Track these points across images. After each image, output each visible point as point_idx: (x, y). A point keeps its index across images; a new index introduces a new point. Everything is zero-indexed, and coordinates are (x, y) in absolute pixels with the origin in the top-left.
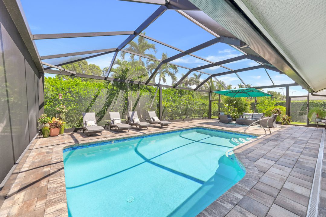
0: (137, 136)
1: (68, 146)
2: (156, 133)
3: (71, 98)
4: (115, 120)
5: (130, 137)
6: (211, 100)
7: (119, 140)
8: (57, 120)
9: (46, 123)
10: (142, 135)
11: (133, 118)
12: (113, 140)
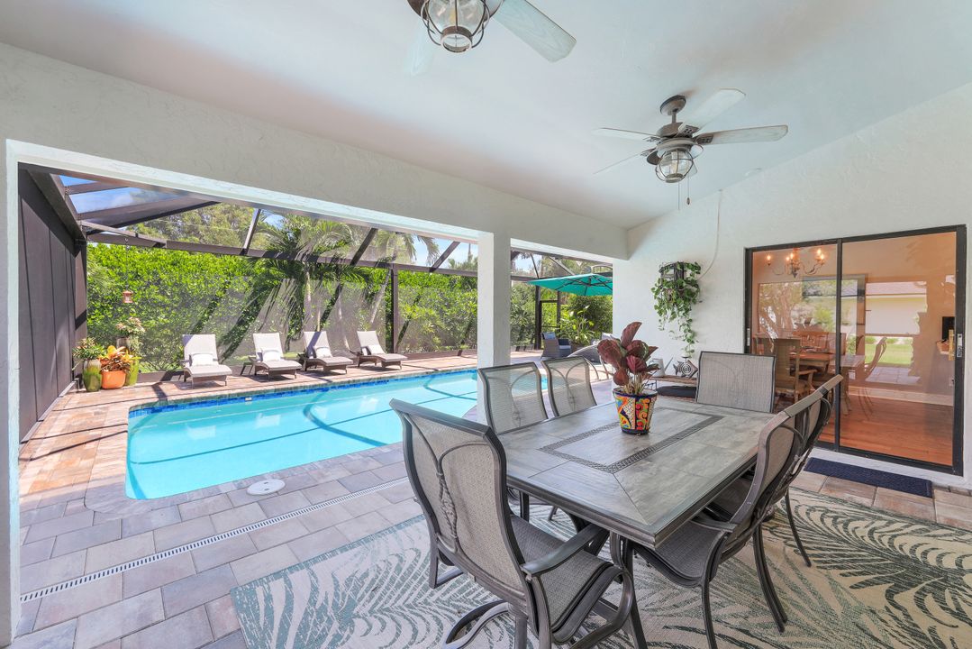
0: (310, 386)
1: (143, 405)
2: (359, 380)
3: (160, 297)
4: (267, 351)
5: (291, 388)
6: (541, 302)
7: (263, 396)
8: (118, 352)
9: (94, 357)
10: (323, 384)
11: (315, 347)
12: (249, 394)
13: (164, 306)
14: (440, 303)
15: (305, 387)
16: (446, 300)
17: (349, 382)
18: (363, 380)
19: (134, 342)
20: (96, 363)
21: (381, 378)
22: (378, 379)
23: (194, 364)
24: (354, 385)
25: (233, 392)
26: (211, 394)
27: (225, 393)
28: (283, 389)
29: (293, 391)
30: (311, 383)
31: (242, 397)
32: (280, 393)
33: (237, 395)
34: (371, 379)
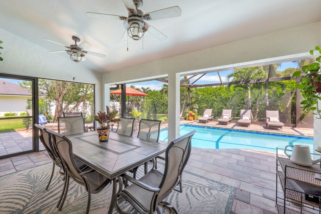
0: (224, 128)
8: (191, 112)
9: (187, 113)
10: (229, 129)
11: (243, 116)
12: (206, 127)
13: (217, 101)
15: (222, 128)
17: (241, 130)
18: (248, 130)
19: (196, 110)
20: (187, 114)
21: (258, 131)
22: (256, 131)
23: (204, 117)
24: (244, 131)
25: (202, 125)
26: (197, 124)
27: (200, 125)
28: (215, 127)
29: (218, 128)
30: (225, 127)
31: (204, 127)
32: (214, 128)
33: (203, 126)
34: (252, 131)
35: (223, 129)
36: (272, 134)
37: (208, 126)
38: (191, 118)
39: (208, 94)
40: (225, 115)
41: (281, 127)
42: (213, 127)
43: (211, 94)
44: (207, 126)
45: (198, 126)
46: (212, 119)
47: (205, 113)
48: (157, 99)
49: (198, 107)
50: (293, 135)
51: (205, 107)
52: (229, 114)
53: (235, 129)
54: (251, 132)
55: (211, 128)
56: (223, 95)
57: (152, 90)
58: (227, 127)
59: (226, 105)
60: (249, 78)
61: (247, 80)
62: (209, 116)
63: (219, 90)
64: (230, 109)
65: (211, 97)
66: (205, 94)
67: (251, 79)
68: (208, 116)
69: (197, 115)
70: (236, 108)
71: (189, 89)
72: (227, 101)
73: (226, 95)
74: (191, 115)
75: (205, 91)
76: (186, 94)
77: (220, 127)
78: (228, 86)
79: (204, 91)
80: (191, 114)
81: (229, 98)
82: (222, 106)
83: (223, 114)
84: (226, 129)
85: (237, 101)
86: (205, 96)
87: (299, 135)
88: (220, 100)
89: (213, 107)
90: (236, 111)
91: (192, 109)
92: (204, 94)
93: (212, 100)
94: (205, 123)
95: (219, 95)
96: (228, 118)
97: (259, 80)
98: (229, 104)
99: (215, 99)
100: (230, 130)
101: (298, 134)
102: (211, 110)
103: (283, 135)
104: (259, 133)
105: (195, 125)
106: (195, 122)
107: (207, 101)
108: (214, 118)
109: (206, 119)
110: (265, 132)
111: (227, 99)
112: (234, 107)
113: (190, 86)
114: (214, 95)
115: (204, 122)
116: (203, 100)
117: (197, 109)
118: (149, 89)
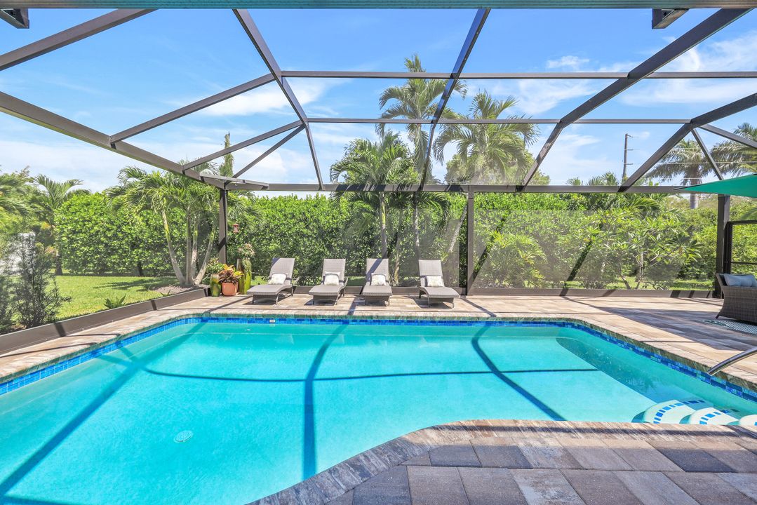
6: (730, 225)
7: (285, 320)
8: (230, 269)
9: (215, 272)
10: (342, 317)
11: (372, 274)
12: (274, 316)
13: (308, 237)
14: (554, 230)
15: (323, 316)
16: (562, 226)
17: (371, 317)
18: (389, 317)
19: (247, 263)
20: (217, 276)
21: (411, 317)
22: (407, 317)
23: (270, 282)
24: (379, 321)
25: (259, 312)
26: (243, 312)
27: (253, 312)
28: (301, 316)
29: (312, 319)
30: (331, 313)
31: (266, 319)
32: (299, 319)
33: (263, 315)
34: (398, 317)
35: (324, 320)
36: (440, 322)
37: (281, 315)
38: (227, 287)
39: (285, 215)
40: (328, 274)
41: (450, 300)
42: (295, 316)
43: (294, 216)
44: (278, 316)
45: (249, 316)
46: (294, 288)
47: (273, 268)
48: (112, 223)
49: (253, 253)
50: (478, 318)
51: (276, 251)
52: (340, 271)
53: (359, 317)
54: (395, 321)
55: (290, 321)
56: (323, 220)
57: (93, 192)
58: (336, 313)
59: (330, 247)
60: (383, 178)
61: (379, 182)
62: (287, 279)
63: (315, 206)
64: (340, 257)
65: (295, 225)
66: (278, 215)
67: (388, 181)
68: (284, 277)
69: (248, 277)
70: (352, 255)
71: (223, 194)
72: (333, 237)
73: (331, 221)
74: (228, 278)
75: (278, 207)
76: (216, 211)
77: (317, 313)
78: (337, 195)
79: (274, 207)
80: (228, 274)
81: (337, 229)
82: (322, 250)
83: (325, 272)
84: (332, 320)
85: (355, 237)
86: (276, 222)
87: (488, 318)
88: (315, 234)
89: (299, 253)
90: (353, 261)
91: (233, 260)
92: (274, 216)
93: (297, 232)
94: (273, 302)
95: (315, 221)
96: (338, 283)
97: (402, 186)
98: (338, 245)
99: (305, 231)
100: (344, 321)
101: (486, 315)
102: (290, 262)
103: (461, 320)
104: (413, 321)
105: (235, 315)
106: (241, 303)
107: (283, 235)
108: (300, 283)
109: (275, 290)
110: (426, 317)
111: (333, 232)
112: (348, 253)
113: (227, 183)
114: (301, 221)
115: (268, 299)
116: (272, 231)
117: (252, 259)
118: (76, 188)
